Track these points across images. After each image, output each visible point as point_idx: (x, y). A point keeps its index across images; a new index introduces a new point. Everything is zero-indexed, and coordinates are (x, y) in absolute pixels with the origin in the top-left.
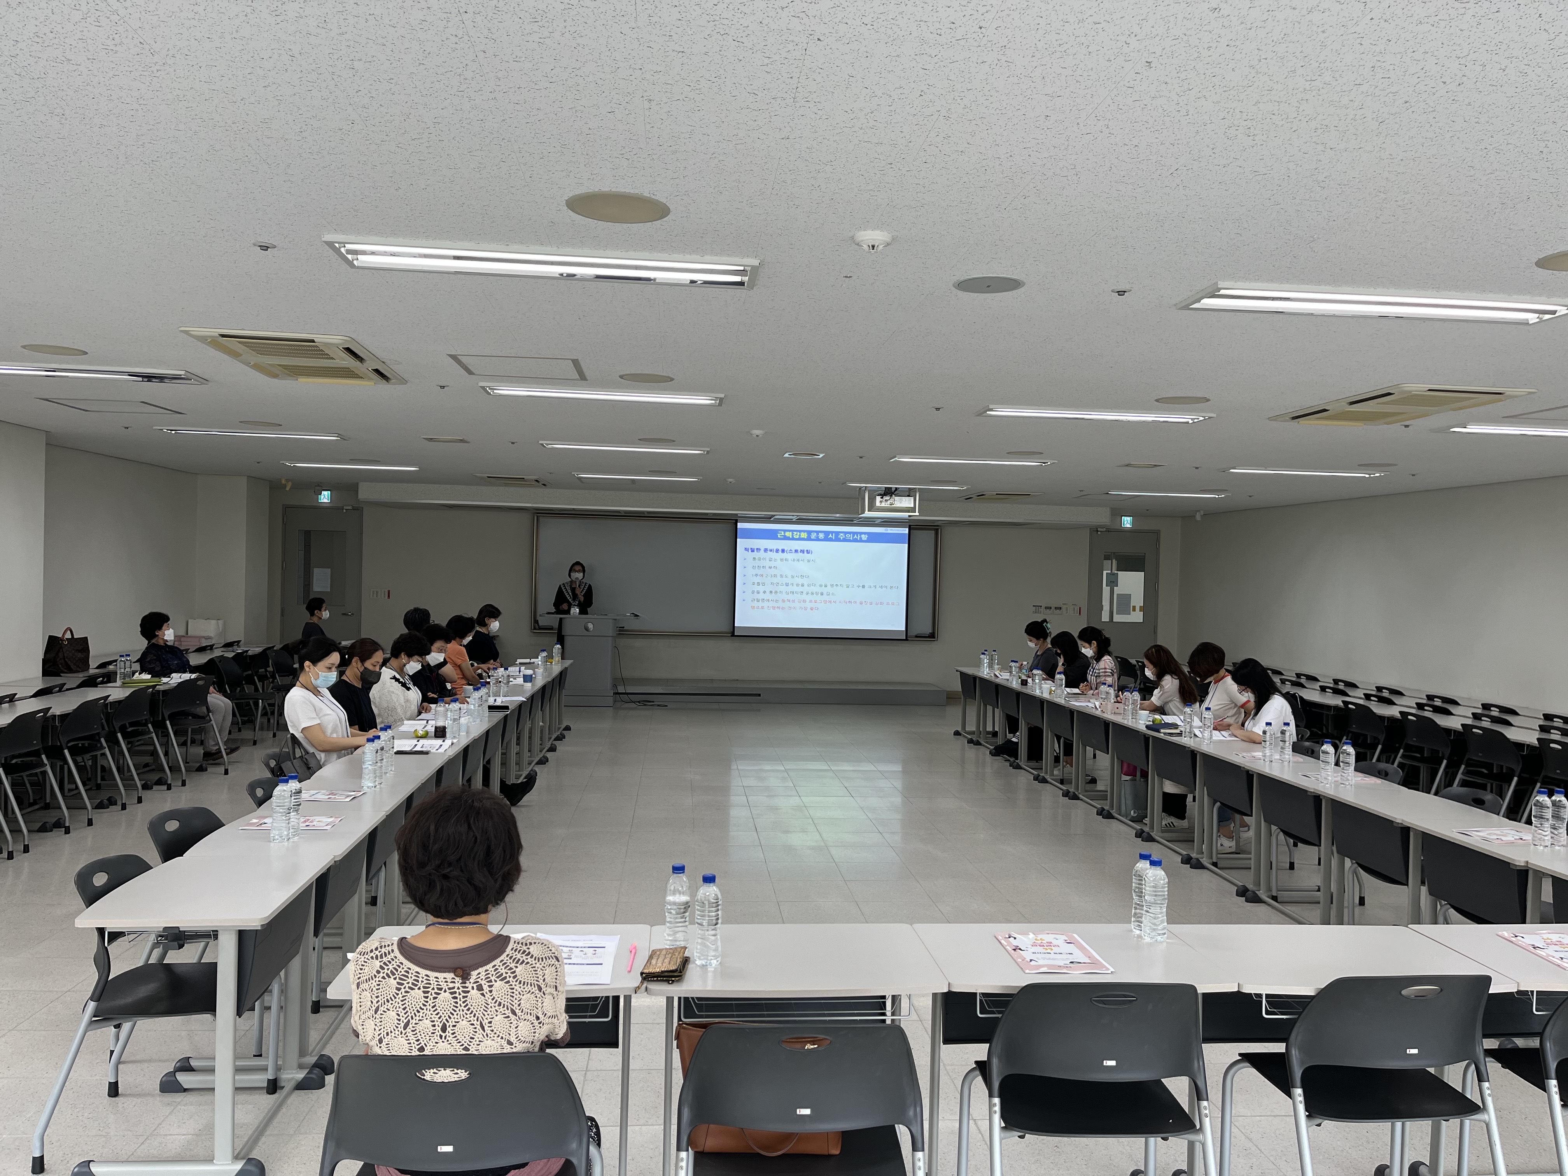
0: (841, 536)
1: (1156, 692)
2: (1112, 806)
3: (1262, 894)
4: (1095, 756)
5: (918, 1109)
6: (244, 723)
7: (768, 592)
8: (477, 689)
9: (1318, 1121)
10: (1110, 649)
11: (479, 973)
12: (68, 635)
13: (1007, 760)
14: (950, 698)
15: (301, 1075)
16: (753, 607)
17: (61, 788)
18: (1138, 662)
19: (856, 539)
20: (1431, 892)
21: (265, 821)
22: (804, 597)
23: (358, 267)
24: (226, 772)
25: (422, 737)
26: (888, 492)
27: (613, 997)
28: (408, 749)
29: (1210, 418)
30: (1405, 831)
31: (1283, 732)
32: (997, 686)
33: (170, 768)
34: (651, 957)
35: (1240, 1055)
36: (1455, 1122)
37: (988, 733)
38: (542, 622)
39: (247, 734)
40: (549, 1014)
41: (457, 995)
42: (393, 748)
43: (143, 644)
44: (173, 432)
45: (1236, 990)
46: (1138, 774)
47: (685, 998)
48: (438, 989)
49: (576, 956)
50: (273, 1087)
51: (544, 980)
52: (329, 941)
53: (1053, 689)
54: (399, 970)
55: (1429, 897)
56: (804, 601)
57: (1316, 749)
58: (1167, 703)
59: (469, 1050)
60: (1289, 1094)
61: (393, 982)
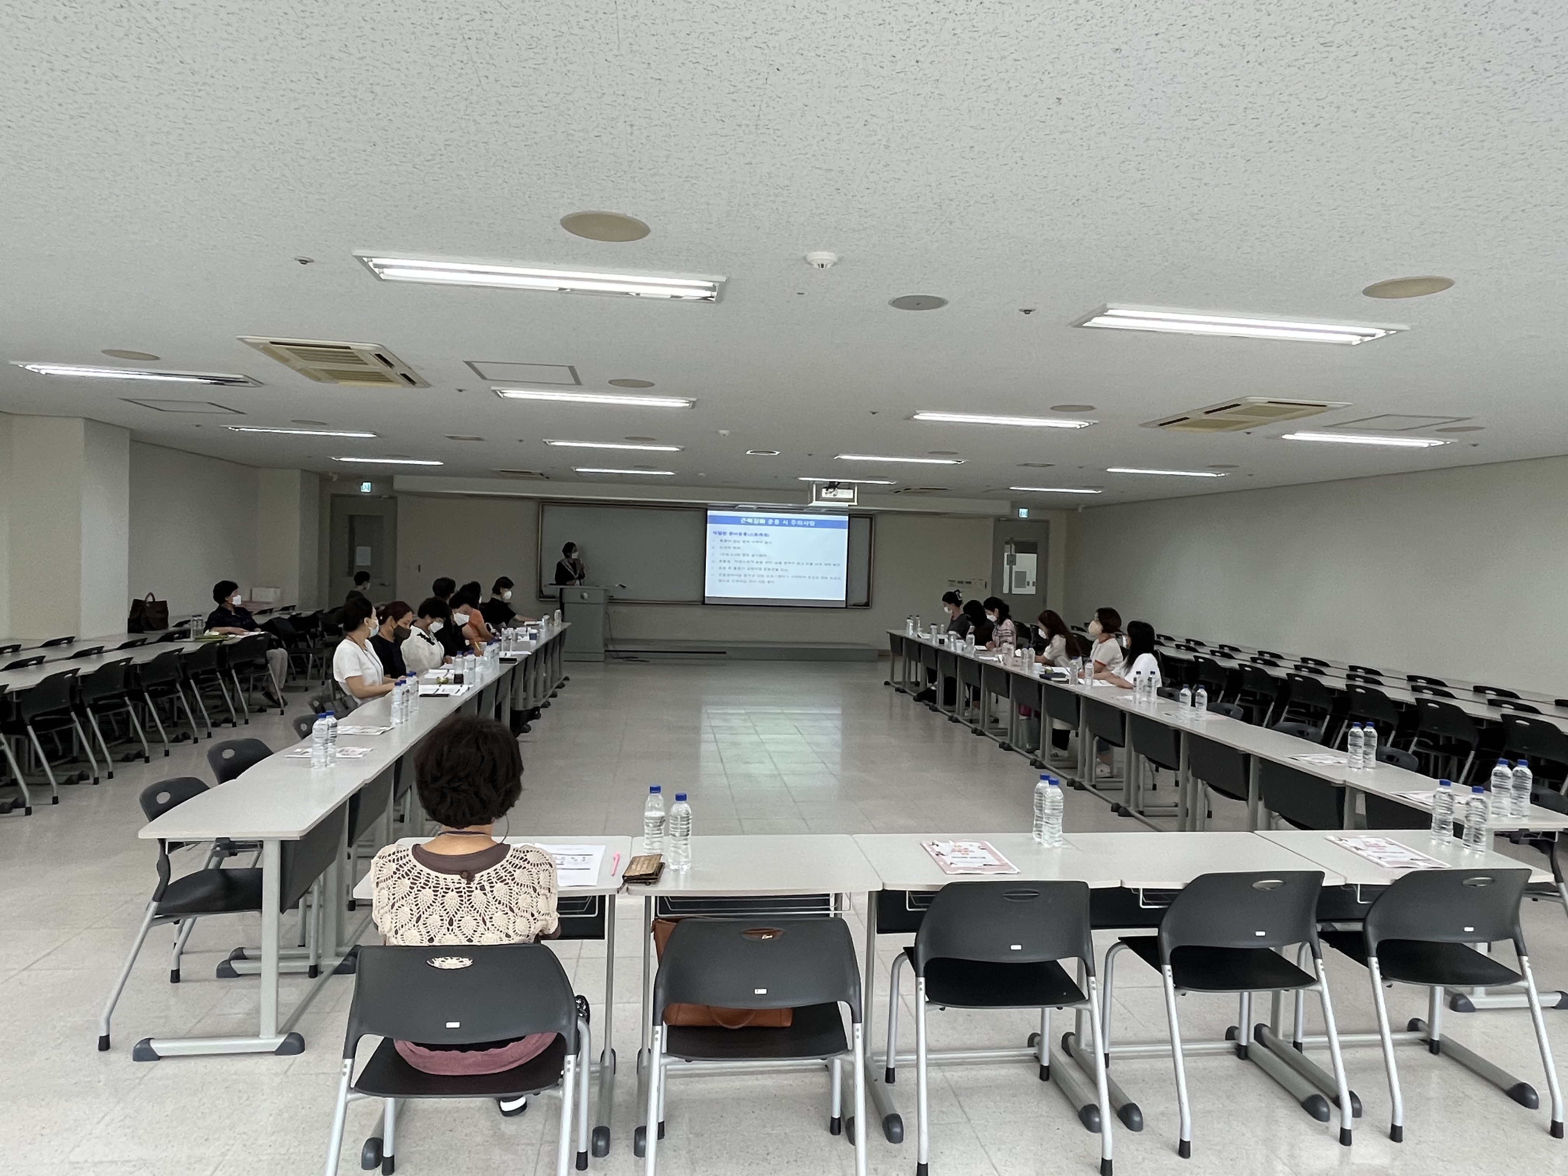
0: (793, 522)
1: (1048, 648)
2: (1011, 740)
3: (1132, 810)
4: (997, 702)
5: (857, 988)
6: (298, 673)
7: (732, 568)
8: (489, 644)
9: (1183, 991)
10: (1011, 613)
11: (482, 876)
12: (150, 599)
13: (927, 705)
14: (882, 655)
15: (337, 962)
16: (720, 581)
17: (143, 726)
18: (1031, 626)
19: (805, 525)
20: (1267, 806)
21: (308, 750)
22: (763, 572)
23: (385, 280)
24: (282, 713)
25: (443, 683)
26: (832, 486)
27: (600, 896)
28: (431, 693)
29: (1094, 424)
30: (1247, 757)
31: (1150, 679)
32: (920, 644)
33: (236, 709)
34: (632, 863)
35: (1119, 938)
36: (1293, 991)
37: (912, 683)
38: (547, 591)
39: (301, 682)
40: (542, 912)
41: (463, 894)
42: (418, 691)
43: (215, 606)
44: (237, 430)
45: (1119, 885)
46: (1033, 714)
47: (660, 897)
48: (446, 888)
49: (568, 863)
50: (314, 971)
51: (539, 883)
52: (363, 851)
53: (965, 646)
54: (413, 871)
55: (1265, 810)
56: (763, 576)
57: (1177, 693)
58: (1056, 657)
59: (472, 941)
60: (1160, 970)
61: (407, 882)
